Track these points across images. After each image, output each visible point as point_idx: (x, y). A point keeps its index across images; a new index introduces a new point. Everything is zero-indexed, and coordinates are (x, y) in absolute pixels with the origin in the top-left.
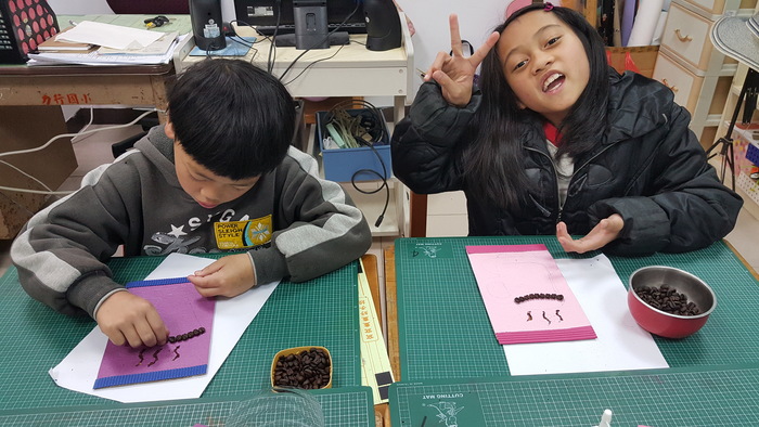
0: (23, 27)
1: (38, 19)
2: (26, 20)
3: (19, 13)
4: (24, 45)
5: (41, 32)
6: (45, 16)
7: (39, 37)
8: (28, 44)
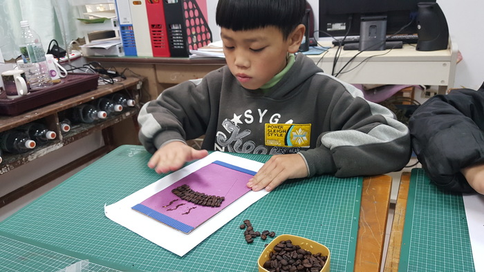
0: (192, 36)
1: (201, 33)
2: (194, 33)
3: (190, 27)
4: (190, 46)
5: (202, 42)
6: (206, 33)
7: (200, 44)
8: (193, 46)
